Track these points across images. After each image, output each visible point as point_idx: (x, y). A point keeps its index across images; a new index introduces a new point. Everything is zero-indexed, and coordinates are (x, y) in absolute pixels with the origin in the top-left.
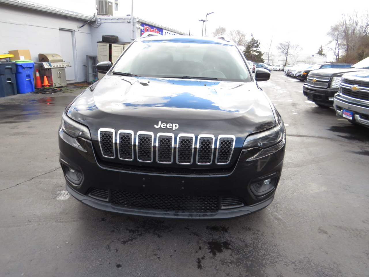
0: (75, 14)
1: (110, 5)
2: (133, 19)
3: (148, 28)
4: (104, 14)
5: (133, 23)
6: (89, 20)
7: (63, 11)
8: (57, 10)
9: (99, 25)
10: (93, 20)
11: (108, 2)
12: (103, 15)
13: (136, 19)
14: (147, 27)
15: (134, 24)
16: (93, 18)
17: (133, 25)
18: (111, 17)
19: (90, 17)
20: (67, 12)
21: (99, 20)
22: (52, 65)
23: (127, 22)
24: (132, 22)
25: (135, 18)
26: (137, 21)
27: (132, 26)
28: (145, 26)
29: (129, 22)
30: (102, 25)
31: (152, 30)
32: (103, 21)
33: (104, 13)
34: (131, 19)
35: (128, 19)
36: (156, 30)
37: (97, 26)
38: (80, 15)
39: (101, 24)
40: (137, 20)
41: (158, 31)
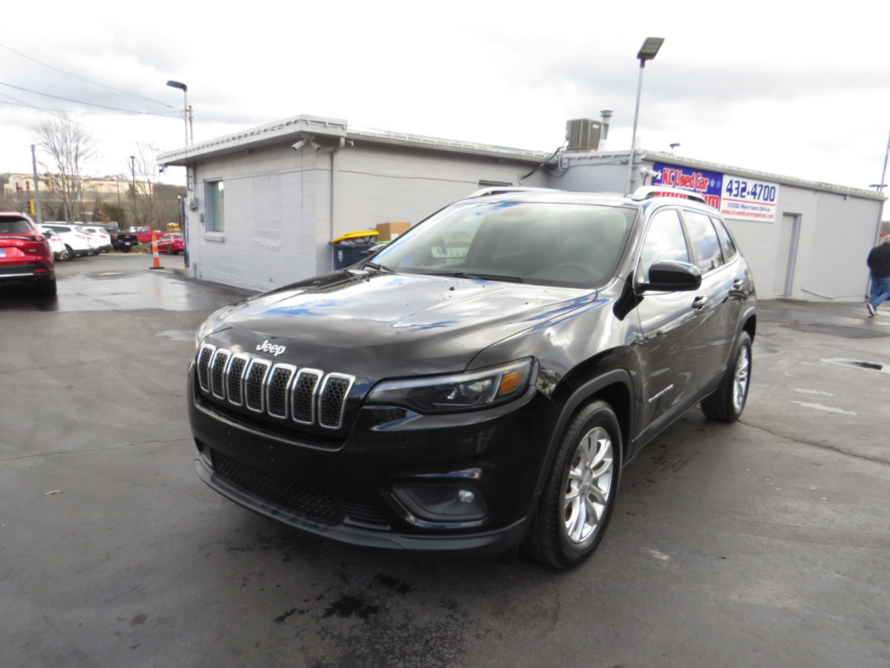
0: (512, 152)
1: (594, 129)
2: (634, 155)
3: (673, 174)
4: (579, 149)
5: (634, 163)
6: (541, 163)
7: (488, 149)
8: (476, 147)
9: (565, 172)
10: (551, 162)
11: (590, 122)
12: (577, 150)
13: (640, 154)
14: (672, 172)
15: (636, 166)
16: (551, 158)
17: (634, 169)
18: (593, 153)
19: (545, 156)
20: (496, 150)
21: (565, 161)
22: (448, 252)
23: (619, 162)
24: (631, 162)
25: (639, 152)
26: (643, 160)
27: (630, 170)
28: (665, 168)
29: (624, 161)
30: (571, 171)
31: (687, 178)
32: (573, 163)
33: (580, 146)
34: (629, 155)
35: (623, 156)
36: (699, 176)
37: (560, 174)
38: (523, 153)
39: (568, 169)
40: (643, 156)
41: (706, 179)
